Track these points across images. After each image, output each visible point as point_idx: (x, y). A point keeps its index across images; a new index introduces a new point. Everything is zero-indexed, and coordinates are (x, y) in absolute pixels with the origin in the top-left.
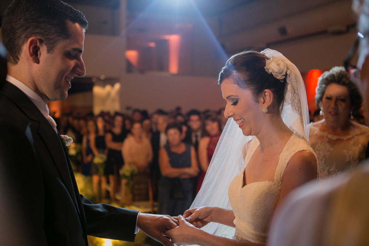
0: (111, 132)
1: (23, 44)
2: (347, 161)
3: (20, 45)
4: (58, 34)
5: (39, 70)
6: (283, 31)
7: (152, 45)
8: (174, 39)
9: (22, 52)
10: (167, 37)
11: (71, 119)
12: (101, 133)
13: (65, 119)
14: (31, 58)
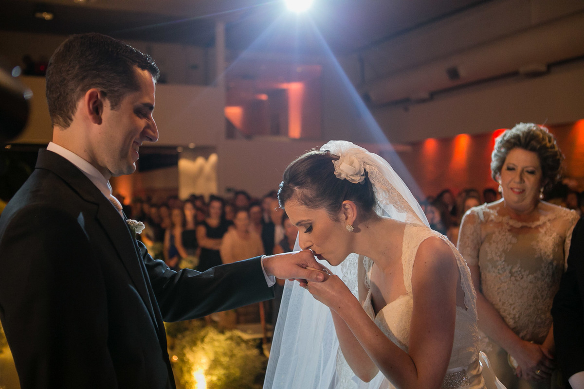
0: (204, 224)
1: (78, 99)
2: (536, 256)
3: (75, 101)
4: (124, 85)
5: (100, 133)
6: (453, 73)
7: (264, 97)
8: (295, 88)
9: (76, 109)
10: (285, 86)
11: (146, 207)
12: (190, 225)
13: (139, 206)
14: (90, 117)
